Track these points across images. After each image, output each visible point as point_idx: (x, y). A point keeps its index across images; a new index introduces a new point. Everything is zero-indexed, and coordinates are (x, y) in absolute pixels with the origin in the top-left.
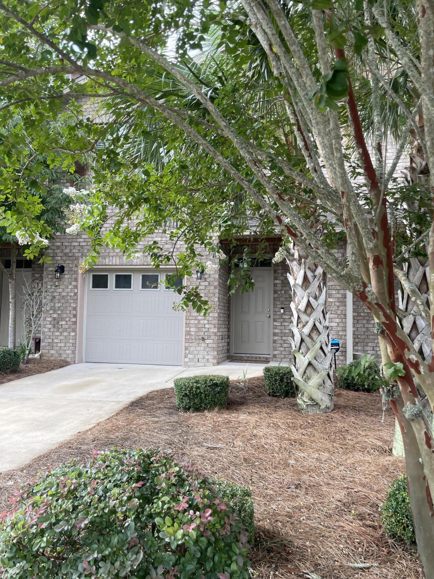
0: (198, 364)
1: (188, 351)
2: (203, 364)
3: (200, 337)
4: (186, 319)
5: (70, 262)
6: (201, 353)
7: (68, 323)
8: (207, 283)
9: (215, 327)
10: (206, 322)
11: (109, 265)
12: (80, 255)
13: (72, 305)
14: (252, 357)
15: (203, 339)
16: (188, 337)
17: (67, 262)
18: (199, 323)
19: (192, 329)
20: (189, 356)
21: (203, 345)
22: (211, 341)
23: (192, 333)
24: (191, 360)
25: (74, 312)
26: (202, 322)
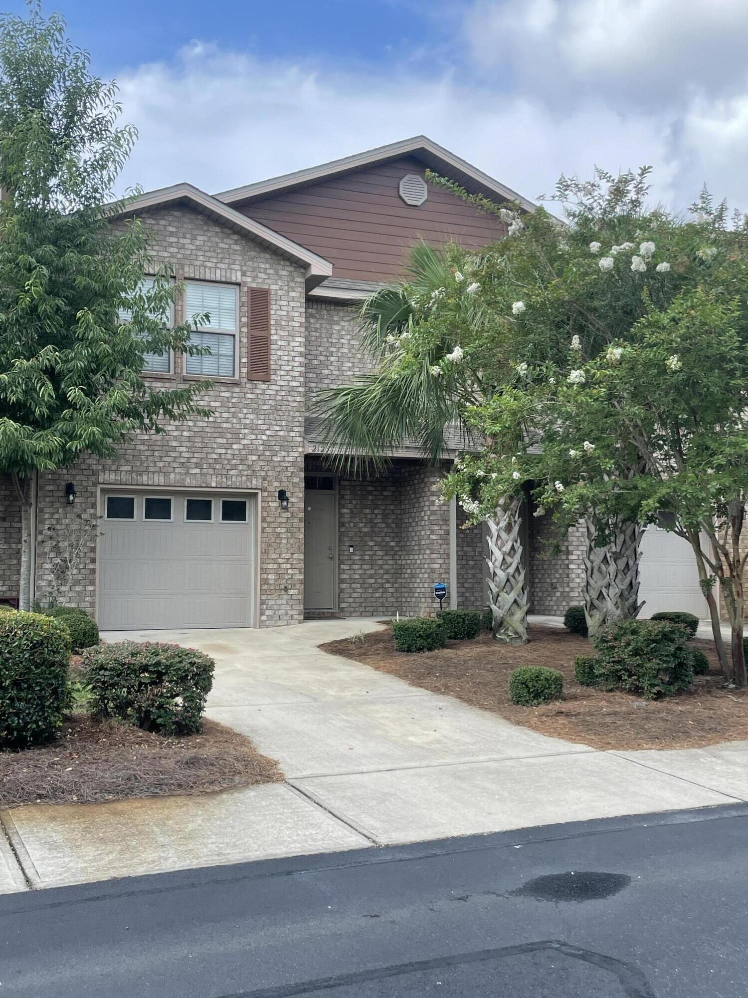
0: (279, 623)
1: (265, 606)
2: (285, 623)
3: (283, 587)
4: (262, 563)
5: (83, 478)
6: (283, 607)
7: (83, 571)
8: (289, 515)
9: (300, 573)
10: (289, 566)
11: (148, 485)
12: (100, 468)
13: (88, 543)
14: (314, 613)
15: (286, 589)
16: (265, 587)
17: (78, 478)
18: (279, 567)
19: (270, 576)
20: (268, 613)
21: (285, 597)
22: (296, 591)
23: (271, 582)
24: (270, 618)
25: (92, 555)
26: (284, 566)
